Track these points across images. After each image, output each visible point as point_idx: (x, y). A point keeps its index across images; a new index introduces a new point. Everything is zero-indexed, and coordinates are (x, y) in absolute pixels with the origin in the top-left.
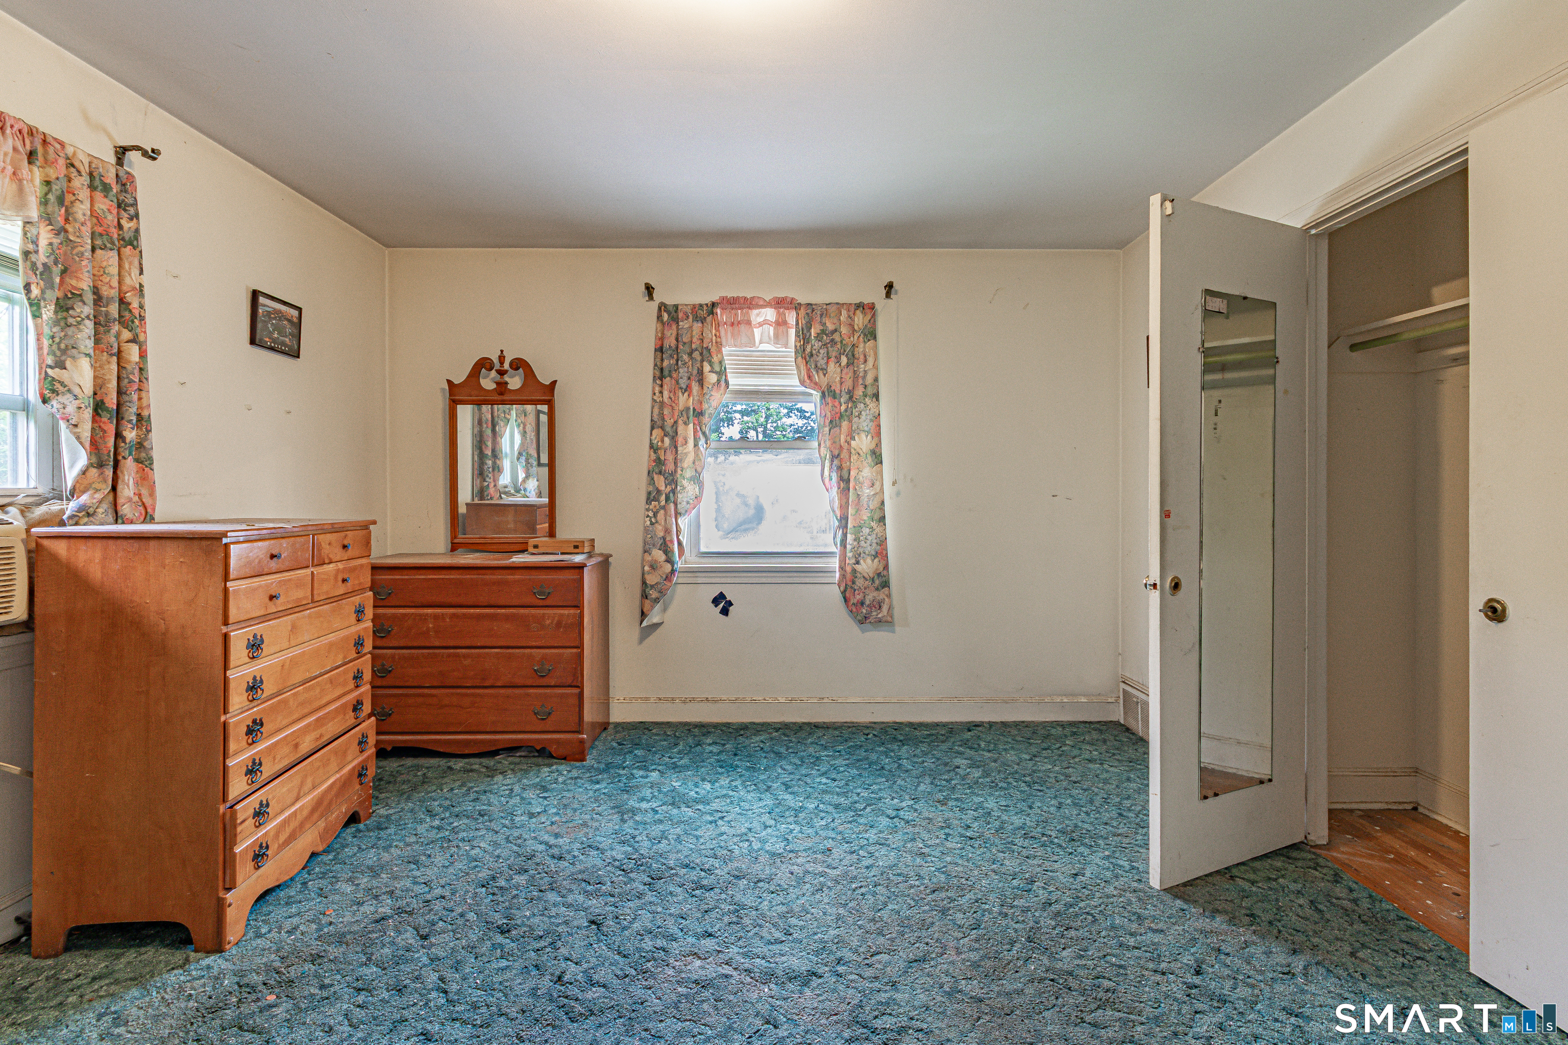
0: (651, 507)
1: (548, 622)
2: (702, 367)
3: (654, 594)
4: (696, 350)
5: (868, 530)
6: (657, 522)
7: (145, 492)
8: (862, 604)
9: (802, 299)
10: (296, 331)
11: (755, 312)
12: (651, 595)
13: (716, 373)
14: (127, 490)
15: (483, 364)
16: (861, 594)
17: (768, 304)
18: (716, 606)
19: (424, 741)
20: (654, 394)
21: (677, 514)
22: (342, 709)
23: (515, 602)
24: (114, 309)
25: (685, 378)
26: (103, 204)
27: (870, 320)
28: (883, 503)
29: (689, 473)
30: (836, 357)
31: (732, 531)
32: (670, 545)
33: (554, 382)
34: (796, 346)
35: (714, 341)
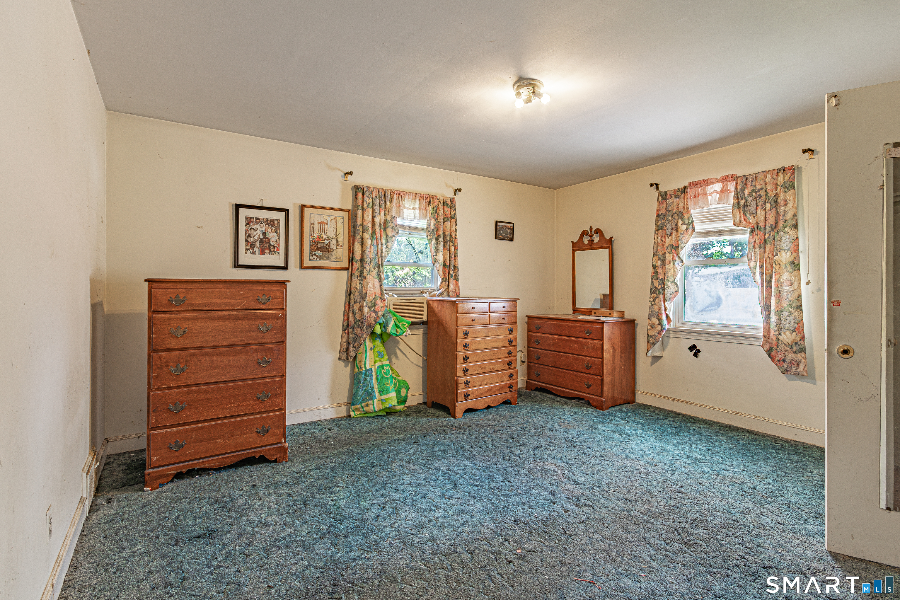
0: (651, 296)
1: (590, 346)
2: (678, 222)
3: (652, 340)
4: (675, 213)
5: (787, 314)
6: (655, 304)
7: (457, 289)
8: (784, 361)
9: (739, 173)
10: (512, 232)
11: (710, 187)
12: (650, 340)
13: (686, 224)
14: (451, 288)
15: (584, 233)
16: (782, 354)
17: (718, 181)
18: (691, 351)
19: (549, 387)
20: (655, 239)
21: (665, 300)
22: (503, 362)
23: (578, 336)
24: (448, 238)
25: (670, 229)
26: (447, 209)
27: (790, 178)
28: (800, 296)
29: (671, 279)
30: (761, 205)
31: (701, 311)
32: (660, 316)
33: (612, 238)
34: (733, 203)
35: (686, 207)
